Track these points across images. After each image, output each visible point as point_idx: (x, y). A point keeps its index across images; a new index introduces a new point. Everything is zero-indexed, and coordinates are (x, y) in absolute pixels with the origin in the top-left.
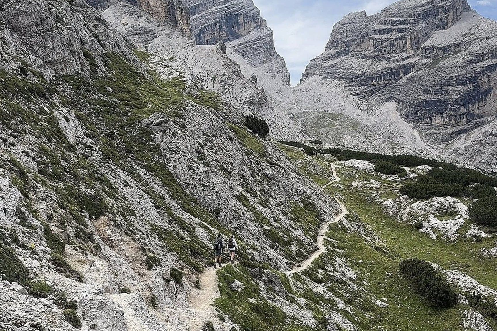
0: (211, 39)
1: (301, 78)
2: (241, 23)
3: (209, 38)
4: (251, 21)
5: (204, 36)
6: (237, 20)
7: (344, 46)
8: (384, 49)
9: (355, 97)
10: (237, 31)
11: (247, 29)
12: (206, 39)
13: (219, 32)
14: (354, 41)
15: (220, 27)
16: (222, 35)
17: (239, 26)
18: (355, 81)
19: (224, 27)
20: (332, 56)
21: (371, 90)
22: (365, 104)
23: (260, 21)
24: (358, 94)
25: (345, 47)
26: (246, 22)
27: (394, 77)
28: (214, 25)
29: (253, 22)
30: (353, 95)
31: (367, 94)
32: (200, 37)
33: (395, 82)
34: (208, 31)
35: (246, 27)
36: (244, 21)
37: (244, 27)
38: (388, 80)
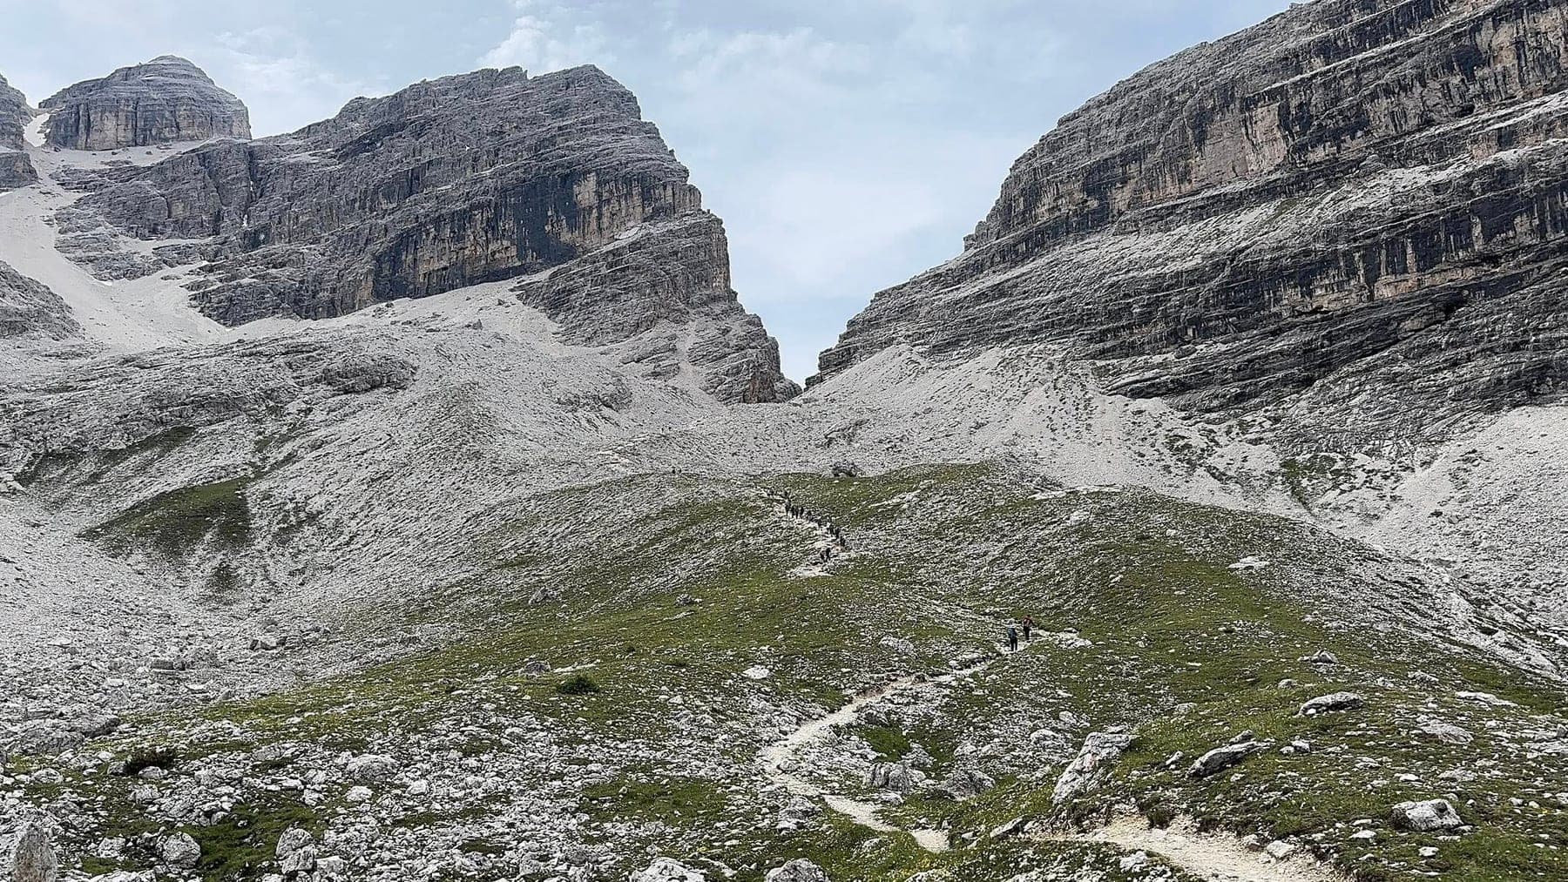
0: (445, 268)
1: (815, 371)
2: (585, 204)
3: (437, 266)
4: (629, 194)
5: (415, 260)
6: (570, 196)
7: (1071, 194)
8: (1384, 102)
9: (1153, 405)
10: (566, 237)
11: (611, 224)
12: (423, 268)
13: (488, 241)
14: (1137, 156)
15: (491, 226)
16: (497, 256)
17: (575, 216)
18: (1146, 318)
19: (510, 225)
20: (997, 259)
21: (1308, 350)
22: (1255, 442)
23: (674, 194)
24: (1180, 387)
25: (1078, 196)
26: (608, 201)
27: (1541, 231)
28: (464, 217)
29: (637, 200)
30: (1137, 394)
31: (1263, 381)
32: (396, 262)
33: (1546, 265)
34: (435, 238)
35: (605, 220)
36: (599, 195)
37: (599, 218)
38: (1467, 264)
